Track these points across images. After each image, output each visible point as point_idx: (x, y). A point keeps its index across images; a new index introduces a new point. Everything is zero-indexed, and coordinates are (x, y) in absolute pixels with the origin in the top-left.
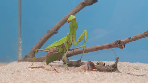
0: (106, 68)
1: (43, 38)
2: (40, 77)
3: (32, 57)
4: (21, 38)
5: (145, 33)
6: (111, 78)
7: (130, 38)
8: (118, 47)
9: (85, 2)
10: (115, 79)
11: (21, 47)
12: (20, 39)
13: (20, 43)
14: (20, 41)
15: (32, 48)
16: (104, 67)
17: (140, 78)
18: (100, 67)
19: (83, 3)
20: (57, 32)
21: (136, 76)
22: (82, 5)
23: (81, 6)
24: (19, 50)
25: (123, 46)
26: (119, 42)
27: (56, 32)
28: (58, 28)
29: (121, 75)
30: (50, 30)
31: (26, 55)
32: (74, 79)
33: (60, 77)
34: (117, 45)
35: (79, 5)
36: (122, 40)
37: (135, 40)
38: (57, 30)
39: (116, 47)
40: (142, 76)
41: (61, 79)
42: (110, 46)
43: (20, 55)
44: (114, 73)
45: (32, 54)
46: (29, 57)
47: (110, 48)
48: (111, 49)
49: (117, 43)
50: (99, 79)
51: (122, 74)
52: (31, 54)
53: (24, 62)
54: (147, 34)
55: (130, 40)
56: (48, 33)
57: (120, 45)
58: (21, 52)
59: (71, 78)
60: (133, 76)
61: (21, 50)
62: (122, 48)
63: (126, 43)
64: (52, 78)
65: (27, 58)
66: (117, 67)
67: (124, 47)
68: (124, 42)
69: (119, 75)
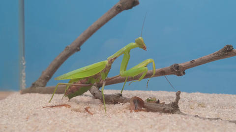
0: (163, 108)
1: (58, 58)
2: (71, 125)
3: (43, 85)
4: (24, 56)
5: (214, 54)
6: (175, 124)
7: (192, 62)
8: (174, 74)
9: (121, 5)
10: (180, 127)
11: (24, 70)
12: (23, 58)
13: (24, 64)
14: (22, 62)
15: (43, 73)
16: (158, 106)
17: (214, 123)
18: (153, 105)
19: (118, 7)
20: (80, 49)
21: (207, 120)
22: (117, 10)
23: (115, 10)
24: (22, 75)
25: (182, 73)
26: (177, 67)
27: (78, 48)
28: (81, 43)
29: (186, 119)
30: (69, 46)
31: (33, 83)
32: (121, 126)
33: (99, 123)
34: (174, 72)
35: (111, 10)
36: (182, 64)
37: (200, 65)
38: (79, 46)
39: (172, 74)
40: (216, 121)
41: (102, 128)
42: (162, 73)
43: (24, 81)
44: (174, 115)
45: (43, 81)
46: (38, 86)
47: (162, 75)
48: (164, 76)
49: (174, 69)
50: (156, 127)
51: (187, 116)
52: (41, 81)
53: (33, 94)
54: (217, 55)
55: (193, 64)
56: (66, 50)
57: (178, 70)
58: (24, 78)
59: (117, 126)
60: (202, 119)
61: (24, 74)
62: (181, 75)
63: (186, 69)
64: (89, 127)
65: (35, 87)
66: (178, 106)
67: (184, 73)
68: (183, 68)
69: (184, 119)
